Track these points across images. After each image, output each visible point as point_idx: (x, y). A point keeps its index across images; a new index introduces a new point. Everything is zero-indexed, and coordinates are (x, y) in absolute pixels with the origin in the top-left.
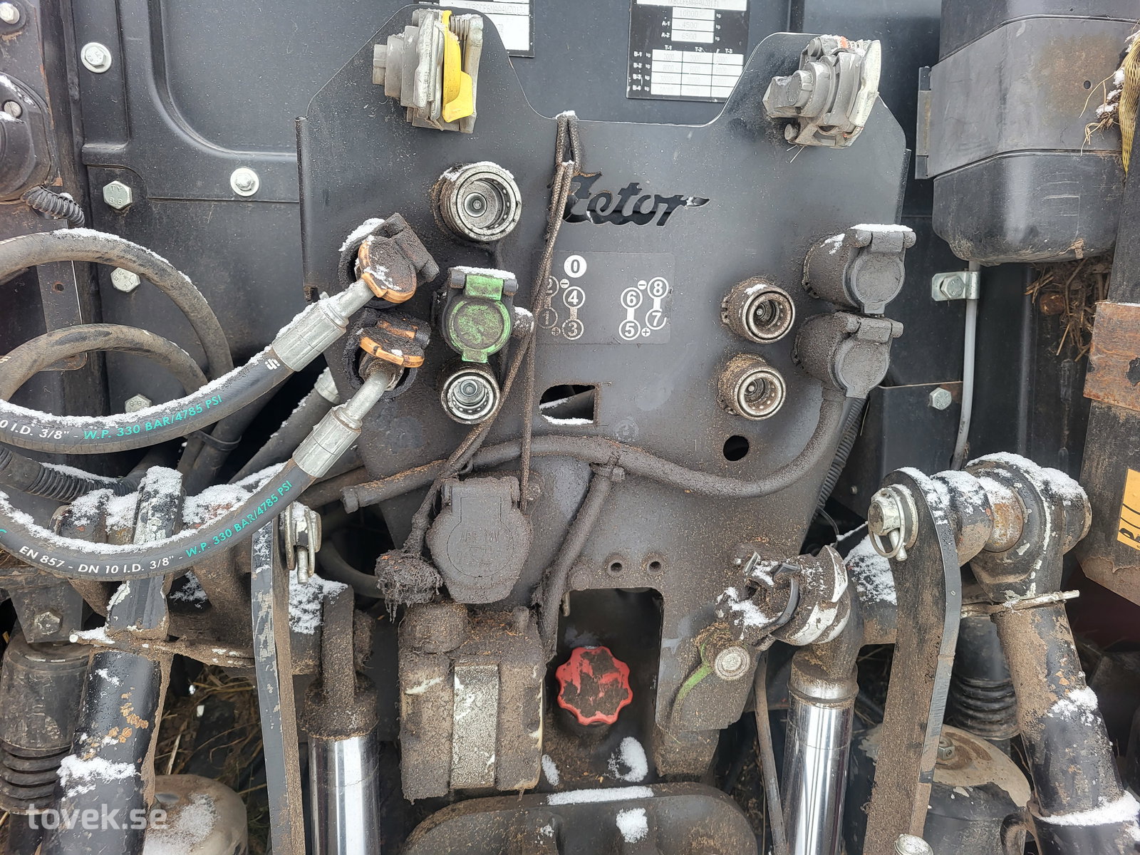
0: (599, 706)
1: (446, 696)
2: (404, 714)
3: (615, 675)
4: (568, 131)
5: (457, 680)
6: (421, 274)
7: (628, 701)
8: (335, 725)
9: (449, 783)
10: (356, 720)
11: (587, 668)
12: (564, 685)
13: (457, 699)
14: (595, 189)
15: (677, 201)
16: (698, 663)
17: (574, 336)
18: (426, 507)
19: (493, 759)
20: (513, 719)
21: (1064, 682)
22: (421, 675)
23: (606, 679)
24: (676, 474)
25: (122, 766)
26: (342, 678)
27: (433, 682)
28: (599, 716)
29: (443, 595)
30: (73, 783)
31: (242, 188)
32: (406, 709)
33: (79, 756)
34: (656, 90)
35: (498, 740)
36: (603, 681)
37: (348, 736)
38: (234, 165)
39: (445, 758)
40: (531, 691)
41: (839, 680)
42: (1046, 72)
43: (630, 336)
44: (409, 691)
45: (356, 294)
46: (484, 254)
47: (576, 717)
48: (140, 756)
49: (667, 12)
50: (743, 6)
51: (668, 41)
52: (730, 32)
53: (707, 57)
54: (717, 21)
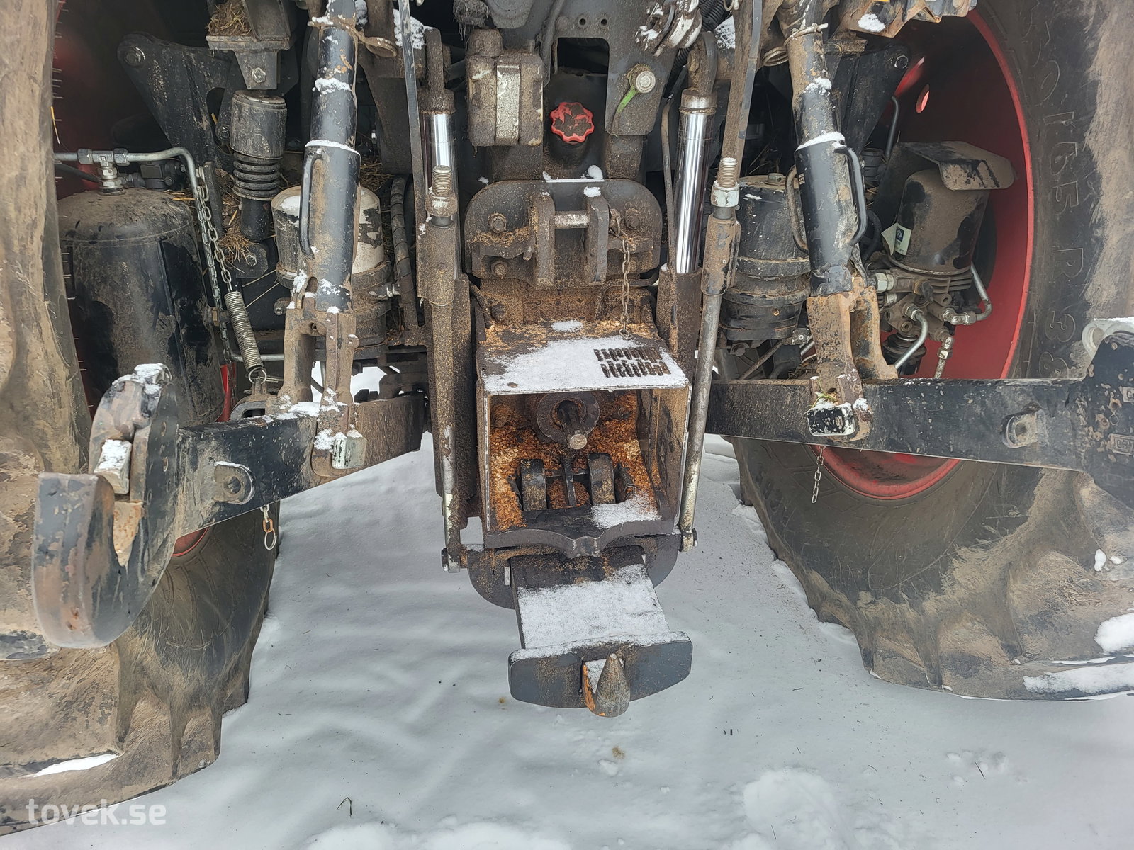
0: (574, 131)
1: (492, 81)
2: (471, 96)
3: (584, 116)
5: (498, 72)
7: (591, 130)
8: (434, 105)
9: (495, 137)
10: (445, 104)
11: (568, 112)
12: (555, 120)
13: (499, 83)
16: (629, 88)
19: (517, 123)
20: (528, 100)
21: (814, 74)
22: (480, 67)
23: (579, 117)
25: (345, 84)
27: (486, 72)
28: (575, 136)
29: (489, 23)
30: (323, 89)
32: (472, 92)
33: (324, 78)
35: (520, 112)
36: (577, 118)
37: (441, 112)
39: (493, 121)
40: (537, 82)
41: (705, 96)
44: (474, 77)
47: (561, 137)
48: (350, 83)
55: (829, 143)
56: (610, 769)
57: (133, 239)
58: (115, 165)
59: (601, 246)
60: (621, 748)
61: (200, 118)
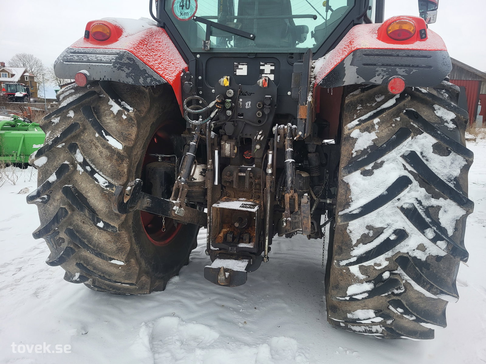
1: (225, 145)
2: (222, 147)
4: (239, 86)
5: (226, 143)
6: (222, 100)
9: (225, 155)
10: (217, 148)
11: (248, 152)
12: (244, 154)
14: (242, 92)
15: (251, 93)
16: (255, 148)
17: (241, 108)
18: (224, 125)
19: (230, 153)
20: (232, 149)
21: (289, 147)
22: (223, 142)
23: (250, 153)
24: (251, 123)
26: (216, 143)
28: (248, 157)
29: (225, 134)
30: (191, 144)
31: (213, 92)
35: (230, 151)
37: (216, 150)
38: (212, 89)
39: (225, 152)
41: (271, 151)
43: (247, 108)
44: (222, 144)
45: (216, 101)
46: (229, 98)
47: (245, 157)
48: (196, 143)
49: (264, 70)
50: (274, 69)
51: (264, 73)
52: (272, 72)
53: (269, 75)
54: (270, 71)
55: (289, 161)
56: (241, 325)
57: (159, 170)
58: (161, 157)
60: (247, 322)
61: (181, 150)
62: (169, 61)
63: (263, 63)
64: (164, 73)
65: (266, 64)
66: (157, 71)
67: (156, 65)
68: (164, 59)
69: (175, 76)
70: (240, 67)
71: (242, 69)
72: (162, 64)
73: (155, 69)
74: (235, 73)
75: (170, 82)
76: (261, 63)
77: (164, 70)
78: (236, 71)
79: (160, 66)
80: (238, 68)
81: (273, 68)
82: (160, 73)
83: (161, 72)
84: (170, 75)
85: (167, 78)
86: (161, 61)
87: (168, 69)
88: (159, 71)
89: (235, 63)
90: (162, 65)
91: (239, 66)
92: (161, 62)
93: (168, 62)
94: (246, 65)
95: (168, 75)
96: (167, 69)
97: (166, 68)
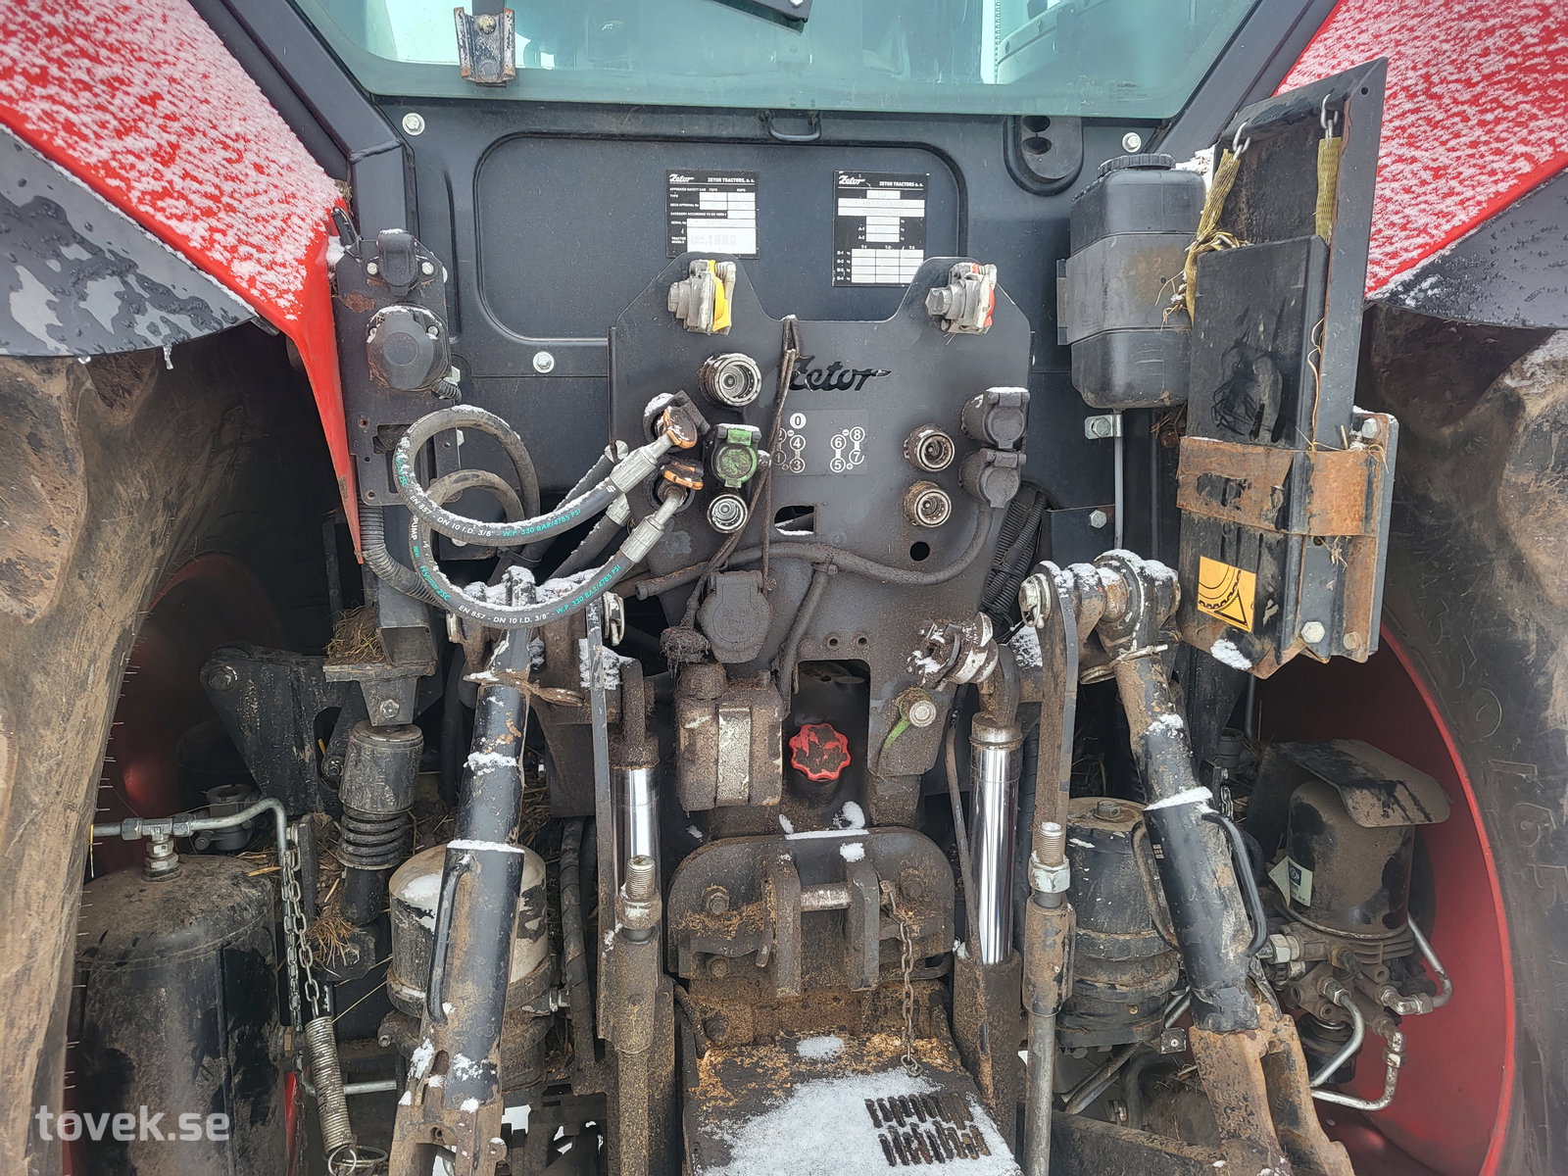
0: (824, 765)
1: (713, 730)
2: (682, 747)
3: (837, 743)
4: (791, 329)
5: (721, 718)
6: (699, 430)
7: (847, 763)
8: (631, 758)
9: (715, 798)
10: (646, 756)
11: (814, 738)
12: (795, 750)
13: (721, 732)
14: (810, 368)
15: (866, 375)
16: (899, 718)
18: (697, 593)
19: (747, 780)
20: (761, 749)
21: (1157, 709)
22: (696, 713)
23: (829, 745)
25: (509, 758)
26: (637, 721)
27: (704, 719)
28: (824, 772)
29: (709, 657)
30: (480, 768)
31: (542, 367)
32: (684, 742)
33: (481, 752)
34: (855, 279)
35: (750, 766)
36: (826, 747)
37: (641, 767)
38: (535, 350)
39: (713, 778)
40: (773, 728)
41: (1005, 727)
42: (1132, 273)
44: (687, 726)
45: (662, 444)
46: (737, 415)
47: (806, 775)
48: (516, 755)
49: (862, 221)
50: (921, 213)
51: (864, 242)
52: (912, 233)
53: (895, 252)
54: (901, 225)
55: (1192, 806)
58: (172, 836)
59: (871, 935)
62: (226, 147)
63: (853, 181)
64: (218, 236)
65: (876, 186)
66: (160, 217)
67: (141, 166)
68: (186, 121)
69: (300, 262)
70: (709, 200)
71: (723, 215)
72: (189, 167)
73: (141, 201)
74: (676, 240)
75: (282, 311)
76: (845, 180)
77: (208, 213)
78: (681, 231)
79: (173, 173)
80: (698, 210)
81: (916, 208)
82: (187, 238)
83: (195, 232)
84: (266, 258)
85: (252, 281)
86: (173, 139)
87: (235, 204)
88: (173, 223)
89: (675, 179)
90: (186, 175)
91: (703, 196)
92: (175, 147)
93: (221, 153)
94: (749, 189)
95: (249, 257)
96: (234, 210)
97: (225, 199)
